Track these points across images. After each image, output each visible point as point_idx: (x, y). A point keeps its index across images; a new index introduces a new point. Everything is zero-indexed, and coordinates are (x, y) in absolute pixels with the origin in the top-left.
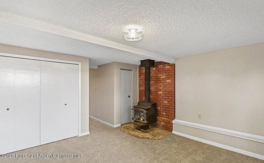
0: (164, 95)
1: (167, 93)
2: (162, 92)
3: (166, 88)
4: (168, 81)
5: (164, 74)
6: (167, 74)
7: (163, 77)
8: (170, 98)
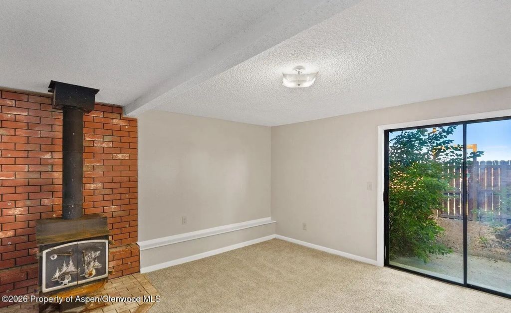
0: (109, 191)
1: (118, 185)
2: (100, 185)
3: (113, 174)
4: (120, 156)
5: (107, 138)
6: (118, 139)
7: (104, 145)
8: (127, 195)
